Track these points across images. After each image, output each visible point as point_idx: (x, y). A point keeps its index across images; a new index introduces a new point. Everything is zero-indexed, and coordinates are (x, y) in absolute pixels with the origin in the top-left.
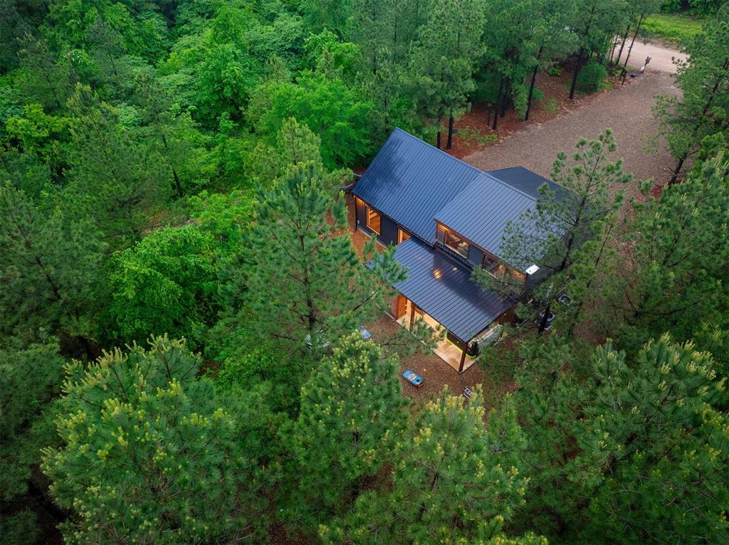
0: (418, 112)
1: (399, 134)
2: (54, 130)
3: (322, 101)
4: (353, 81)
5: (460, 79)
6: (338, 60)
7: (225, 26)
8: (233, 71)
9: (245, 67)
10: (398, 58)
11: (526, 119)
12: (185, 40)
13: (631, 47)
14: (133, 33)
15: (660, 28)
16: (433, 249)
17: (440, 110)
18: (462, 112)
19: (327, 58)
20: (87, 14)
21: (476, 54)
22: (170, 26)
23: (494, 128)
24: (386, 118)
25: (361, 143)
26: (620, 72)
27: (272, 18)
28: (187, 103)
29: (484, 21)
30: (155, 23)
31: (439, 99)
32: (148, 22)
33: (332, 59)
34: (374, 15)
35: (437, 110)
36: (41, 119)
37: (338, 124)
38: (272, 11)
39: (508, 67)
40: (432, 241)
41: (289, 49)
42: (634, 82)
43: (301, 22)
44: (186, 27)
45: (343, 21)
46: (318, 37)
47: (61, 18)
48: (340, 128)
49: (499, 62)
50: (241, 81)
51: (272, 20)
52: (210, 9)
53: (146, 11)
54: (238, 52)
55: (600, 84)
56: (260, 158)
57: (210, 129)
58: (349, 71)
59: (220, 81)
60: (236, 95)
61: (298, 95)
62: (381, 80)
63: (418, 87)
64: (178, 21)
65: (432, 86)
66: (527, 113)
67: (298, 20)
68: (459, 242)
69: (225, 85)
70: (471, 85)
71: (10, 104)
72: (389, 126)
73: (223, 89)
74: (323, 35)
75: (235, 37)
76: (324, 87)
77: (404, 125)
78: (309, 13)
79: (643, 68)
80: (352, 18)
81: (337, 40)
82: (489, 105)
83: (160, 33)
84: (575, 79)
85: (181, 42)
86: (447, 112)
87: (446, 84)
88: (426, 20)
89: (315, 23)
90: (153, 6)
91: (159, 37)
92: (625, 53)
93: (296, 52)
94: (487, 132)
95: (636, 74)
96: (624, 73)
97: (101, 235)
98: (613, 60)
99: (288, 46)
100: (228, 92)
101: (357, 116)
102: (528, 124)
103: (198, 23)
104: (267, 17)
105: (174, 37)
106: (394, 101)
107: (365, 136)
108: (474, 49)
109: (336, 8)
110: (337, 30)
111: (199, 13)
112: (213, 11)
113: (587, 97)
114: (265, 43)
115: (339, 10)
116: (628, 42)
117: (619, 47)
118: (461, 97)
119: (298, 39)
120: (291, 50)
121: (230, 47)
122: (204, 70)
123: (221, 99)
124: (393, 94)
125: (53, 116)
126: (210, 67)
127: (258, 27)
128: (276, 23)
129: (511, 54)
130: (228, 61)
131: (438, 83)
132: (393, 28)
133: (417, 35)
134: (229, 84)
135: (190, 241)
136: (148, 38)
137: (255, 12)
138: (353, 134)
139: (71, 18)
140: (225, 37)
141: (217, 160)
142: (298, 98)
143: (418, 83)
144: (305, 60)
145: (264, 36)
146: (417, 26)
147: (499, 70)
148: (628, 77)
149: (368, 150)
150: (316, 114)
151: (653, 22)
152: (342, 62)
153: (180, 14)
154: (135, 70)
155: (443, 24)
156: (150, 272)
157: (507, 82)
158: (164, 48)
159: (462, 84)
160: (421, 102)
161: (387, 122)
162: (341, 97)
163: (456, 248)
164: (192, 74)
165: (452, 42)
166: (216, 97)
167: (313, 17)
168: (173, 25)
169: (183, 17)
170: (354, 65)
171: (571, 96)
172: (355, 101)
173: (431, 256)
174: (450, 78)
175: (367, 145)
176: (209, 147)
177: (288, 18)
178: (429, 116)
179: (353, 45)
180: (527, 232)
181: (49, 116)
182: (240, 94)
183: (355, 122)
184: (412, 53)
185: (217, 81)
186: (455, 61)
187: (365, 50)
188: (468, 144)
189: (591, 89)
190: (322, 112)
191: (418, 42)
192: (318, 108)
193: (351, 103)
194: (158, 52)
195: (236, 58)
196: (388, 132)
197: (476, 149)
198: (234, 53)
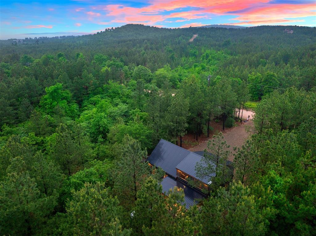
0: (169, 134)
1: (163, 141)
2: (37, 141)
3: (136, 130)
4: (146, 125)
5: (183, 123)
6: (141, 118)
7: (101, 107)
8: (104, 122)
9: (108, 121)
10: (161, 117)
11: (208, 137)
12: (86, 112)
13: (242, 112)
14: (67, 110)
15: (253, 106)
16: (176, 179)
17: (176, 133)
18: (184, 134)
19: (138, 117)
20: (53, 104)
21: (187, 115)
22: (80, 107)
23: (197, 140)
24: (158, 136)
25: (149, 144)
26: (240, 120)
27: (117, 105)
28: (86, 133)
29: (189, 105)
30: (75, 106)
31: (176, 130)
32: (73, 106)
33: (139, 117)
34: (153, 104)
35: (175, 133)
36: (33, 138)
37: (142, 137)
38: (117, 103)
39: (199, 119)
40: (176, 176)
41: (123, 115)
42: (245, 123)
43: (127, 106)
44: (86, 108)
45: (142, 106)
46: (134, 111)
47: (43, 105)
48: (142, 138)
49: (196, 118)
50: (106, 125)
51: (117, 106)
52: (95, 102)
53: (72, 102)
54: (106, 116)
55: (233, 125)
56: (116, 147)
57: (93, 142)
58: (145, 121)
59: (99, 125)
60: (104, 130)
61: (128, 128)
62: (156, 123)
63: (168, 126)
64: (83, 106)
65: (173, 126)
66: (208, 135)
67: (126, 105)
68: (185, 176)
69: (101, 126)
70: (187, 125)
71: (23, 133)
72: (159, 139)
73: (100, 128)
74: (136, 110)
75: (104, 111)
76: (137, 126)
77: (164, 138)
78: (130, 103)
79: (248, 119)
80: (145, 105)
81: (140, 112)
82: (194, 132)
83: (76, 109)
84: (224, 123)
85: (84, 113)
86: (179, 134)
87: (178, 125)
88: (170, 105)
89: (133, 106)
90: (75, 101)
91: (76, 111)
92: (241, 114)
93: (125, 116)
94: (194, 141)
95: (245, 121)
96: (241, 121)
97: (62, 172)
98: (237, 116)
99: (122, 114)
100: (101, 129)
101: (148, 135)
102: (209, 138)
103: (90, 106)
104: (115, 105)
105: (81, 111)
106: (160, 131)
107: (151, 142)
108: (187, 114)
109: (140, 102)
110: (140, 109)
111: (91, 103)
112: (96, 103)
113: (229, 129)
114: (114, 113)
115: (141, 102)
116: (241, 111)
117: (238, 112)
118: (183, 129)
119: (126, 112)
120: (124, 115)
121: (103, 114)
122: (93, 121)
123: (98, 131)
124: (160, 128)
125: (37, 137)
126: (95, 121)
127: (112, 108)
128: (118, 106)
129: (199, 115)
130: (102, 119)
131: (175, 125)
132: (159, 108)
133: (167, 110)
134: (102, 126)
135: (93, 173)
136: (72, 111)
137: (111, 103)
138: (147, 141)
139: (47, 105)
140: (101, 111)
141: (96, 152)
142: (128, 129)
143: (168, 125)
144: (129, 118)
145: (114, 111)
146: (168, 107)
147: (196, 120)
148: (243, 122)
149: (152, 147)
150: (134, 134)
151: (250, 104)
152: (142, 118)
153: (84, 103)
154: (68, 122)
155: (175, 106)
156: (80, 182)
157: (199, 124)
158: (77, 115)
159: (183, 125)
160: (170, 131)
161: (158, 137)
162: (142, 129)
163: (184, 179)
164: (88, 123)
165: (179, 112)
166: (97, 131)
167: (132, 104)
168: (81, 107)
169: (85, 104)
170: (147, 119)
171: (223, 129)
172: (147, 130)
173: (176, 182)
174: (179, 123)
175: (152, 145)
176: (93, 148)
177: (123, 105)
178: (173, 136)
179: (146, 113)
180: (203, 166)
181: (36, 137)
182: (106, 130)
183: (148, 137)
184: (166, 115)
185: (98, 126)
186: (180, 117)
187: (150, 115)
188: (188, 146)
189: (230, 126)
190: (136, 134)
191: (168, 112)
192: (135, 132)
193: (146, 131)
194: (75, 116)
195: (105, 118)
196: (159, 140)
197: (191, 147)
198: (104, 116)
